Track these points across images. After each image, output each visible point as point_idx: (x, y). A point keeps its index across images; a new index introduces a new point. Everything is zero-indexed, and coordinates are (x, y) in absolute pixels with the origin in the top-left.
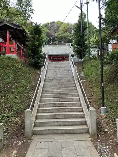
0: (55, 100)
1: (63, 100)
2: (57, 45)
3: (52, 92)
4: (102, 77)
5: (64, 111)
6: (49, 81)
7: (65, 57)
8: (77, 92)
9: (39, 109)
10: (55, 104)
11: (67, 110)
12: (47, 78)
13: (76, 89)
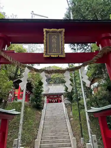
0: (52, 135)
1: (57, 135)
2: (53, 85)
3: (50, 128)
4: (80, 118)
5: (58, 142)
6: (47, 119)
7: (60, 96)
8: (67, 129)
9: (42, 141)
10: (52, 138)
11: (60, 142)
12: (46, 117)
13: (67, 126)
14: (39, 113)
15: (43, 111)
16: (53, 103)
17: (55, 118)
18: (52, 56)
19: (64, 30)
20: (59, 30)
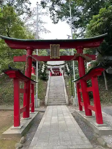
6: (51, 87)
12: (50, 85)
14: (45, 83)
15: (48, 81)
16: (55, 76)
17: (56, 86)
18: (54, 58)
19: (59, 45)
20: (57, 45)
